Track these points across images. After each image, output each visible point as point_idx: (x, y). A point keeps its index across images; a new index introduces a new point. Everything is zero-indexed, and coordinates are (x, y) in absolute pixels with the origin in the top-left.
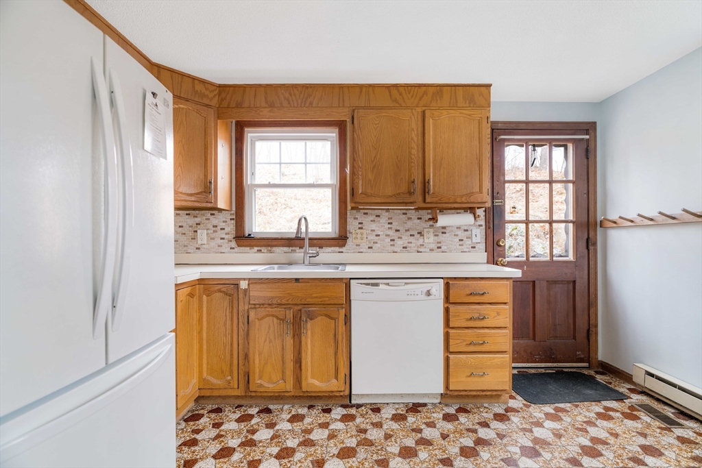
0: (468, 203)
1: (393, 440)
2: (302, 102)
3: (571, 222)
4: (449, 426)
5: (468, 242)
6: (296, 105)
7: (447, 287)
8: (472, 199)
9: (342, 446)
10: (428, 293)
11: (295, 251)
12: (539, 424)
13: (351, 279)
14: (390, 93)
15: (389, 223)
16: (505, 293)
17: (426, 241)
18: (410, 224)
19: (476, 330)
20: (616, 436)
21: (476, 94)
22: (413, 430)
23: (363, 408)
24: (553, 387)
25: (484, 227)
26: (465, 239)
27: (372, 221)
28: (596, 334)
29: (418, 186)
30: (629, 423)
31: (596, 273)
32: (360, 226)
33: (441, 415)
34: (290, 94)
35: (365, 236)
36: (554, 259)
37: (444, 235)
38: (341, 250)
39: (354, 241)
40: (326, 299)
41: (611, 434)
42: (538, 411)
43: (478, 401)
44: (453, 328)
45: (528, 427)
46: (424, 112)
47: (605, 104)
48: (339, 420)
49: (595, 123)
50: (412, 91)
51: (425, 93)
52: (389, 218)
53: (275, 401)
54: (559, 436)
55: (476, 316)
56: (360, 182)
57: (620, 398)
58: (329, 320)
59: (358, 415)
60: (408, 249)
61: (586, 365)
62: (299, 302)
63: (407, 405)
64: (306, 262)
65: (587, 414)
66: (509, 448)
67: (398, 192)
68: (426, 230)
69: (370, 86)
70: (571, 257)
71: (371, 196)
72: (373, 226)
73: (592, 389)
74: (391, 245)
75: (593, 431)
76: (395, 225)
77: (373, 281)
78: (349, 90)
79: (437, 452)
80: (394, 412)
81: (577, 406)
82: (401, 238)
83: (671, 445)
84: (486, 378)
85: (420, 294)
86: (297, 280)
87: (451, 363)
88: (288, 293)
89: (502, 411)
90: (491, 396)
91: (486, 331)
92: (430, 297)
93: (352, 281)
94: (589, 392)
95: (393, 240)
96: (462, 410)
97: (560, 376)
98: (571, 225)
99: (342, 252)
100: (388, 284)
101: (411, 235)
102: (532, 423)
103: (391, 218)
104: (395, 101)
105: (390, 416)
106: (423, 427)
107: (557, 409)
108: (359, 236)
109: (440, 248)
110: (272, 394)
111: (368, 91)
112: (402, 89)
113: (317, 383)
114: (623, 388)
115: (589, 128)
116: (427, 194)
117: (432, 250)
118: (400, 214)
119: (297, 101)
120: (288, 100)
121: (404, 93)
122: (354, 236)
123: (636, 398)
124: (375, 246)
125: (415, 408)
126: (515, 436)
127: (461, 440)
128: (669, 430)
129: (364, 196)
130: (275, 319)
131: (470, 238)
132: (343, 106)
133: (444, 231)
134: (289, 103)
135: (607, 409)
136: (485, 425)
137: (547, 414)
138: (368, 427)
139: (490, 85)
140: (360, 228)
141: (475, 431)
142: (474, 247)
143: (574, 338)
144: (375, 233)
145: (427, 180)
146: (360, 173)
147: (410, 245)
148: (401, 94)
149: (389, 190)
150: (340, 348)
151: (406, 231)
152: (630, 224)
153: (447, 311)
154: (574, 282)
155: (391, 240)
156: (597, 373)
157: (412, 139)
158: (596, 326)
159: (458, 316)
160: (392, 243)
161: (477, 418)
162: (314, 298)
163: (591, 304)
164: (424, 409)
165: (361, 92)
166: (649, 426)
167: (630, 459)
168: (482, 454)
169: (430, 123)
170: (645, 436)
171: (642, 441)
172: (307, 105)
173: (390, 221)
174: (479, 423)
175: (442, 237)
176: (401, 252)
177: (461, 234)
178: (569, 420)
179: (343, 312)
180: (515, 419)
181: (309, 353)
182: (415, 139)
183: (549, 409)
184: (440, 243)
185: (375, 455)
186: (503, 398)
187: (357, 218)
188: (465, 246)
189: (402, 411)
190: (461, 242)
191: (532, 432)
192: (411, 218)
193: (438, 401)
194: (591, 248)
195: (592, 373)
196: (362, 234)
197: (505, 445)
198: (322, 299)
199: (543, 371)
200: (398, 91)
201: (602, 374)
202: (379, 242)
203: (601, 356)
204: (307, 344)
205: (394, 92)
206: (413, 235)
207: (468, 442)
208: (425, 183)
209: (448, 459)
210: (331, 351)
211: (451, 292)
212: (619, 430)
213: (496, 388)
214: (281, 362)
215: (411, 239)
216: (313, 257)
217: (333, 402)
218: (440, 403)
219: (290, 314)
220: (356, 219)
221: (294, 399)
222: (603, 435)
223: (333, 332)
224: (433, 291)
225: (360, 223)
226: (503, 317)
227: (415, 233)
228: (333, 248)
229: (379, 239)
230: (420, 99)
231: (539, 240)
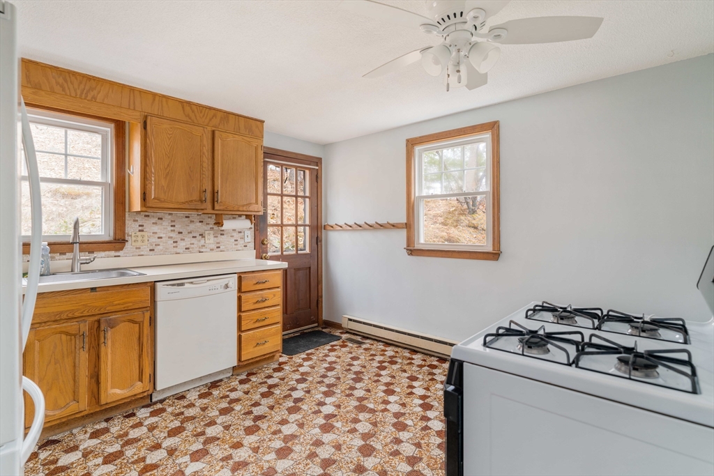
0: (248, 211)
1: (209, 409)
2: (82, 93)
3: (308, 226)
4: (246, 386)
5: (241, 242)
6: (73, 94)
7: (240, 279)
8: (251, 209)
9: (167, 429)
10: (227, 286)
11: (54, 258)
12: (301, 365)
13: (155, 282)
14: (183, 107)
15: (172, 226)
16: (278, 280)
17: (207, 242)
18: (192, 227)
19: (259, 311)
20: (339, 357)
21: (253, 126)
22: (222, 398)
23: (167, 401)
24: (302, 342)
25: (253, 229)
26: (239, 240)
27: (153, 223)
28: (322, 302)
29: (209, 195)
30: (344, 349)
31: (322, 261)
32: (141, 228)
33: (238, 383)
34: (66, 80)
35: (146, 238)
36: (299, 252)
37: (222, 236)
38: (117, 254)
39: (134, 244)
40: (131, 304)
41: (337, 357)
42: (298, 358)
43: (259, 365)
44: (244, 312)
45: (295, 369)
46: (213, 132)
47: (326, 146)
48: (150, 417)
49: (321, 159)
50: (203, 111)
51: (215, 116)
52: (172, 221)
53: (57, 431)
54: (313, 367)
55: (260, 299)
56: (153, 187)
57: (338, 338)
58: (132, 324)
59: (166, 407)
60: (190, 250)
61: (316, 325)
62: (98, 312)
63: (206, 385)
64: (76, 271)
65: (324, 352)
66: (289, 383)
67: (190, 199)
68: (207, 232)
69: (164, 96)
70: (307, 251)
71: (164, 202)
72: (155, 228)
73: (324, 338)
74: (174, 247)
75: (329, 359)
76: (178, 228)
77: (178, 282)
78: (140, 95)
79: (246, 402)
80: (199, 393)
81: (317, 349)
82: (184, 240)
83: (362, 353)
84: (267, 345)
85: (219, 288)
86: (93, 289)
87: (243, 339)
88: (84, 305)
89: (277, 366)
90: (268, 358)
91: (267, 309)
92: (228, 289)
93: (158, 284)
94: (322, 340)
95: (176, 242)
96: (249, 375)
97: (303, 335)
98: (307, 228)
99: (119, 256)
100: (192, 283)
101: (193, 237)
102: (297, 366)
103: (174, 221)
104: (188, 116)
105: (197, 397)
106: (228, 393)
107: (308, 354)
108: (140, 239)
109: (219, 247)
110: (58, 422)
111: (162, 101)
112: (194, 107)
113: (118, 391)
114: (337, 333)
115: (318, 161)
116: (216, 203)
117: (212, 250)
118: (182, 217)
119: (75, 90)
120: (62, 86)
121: (196, 110)
122: (134, 239)
123: (344, 336)
124: (157, 249)
125: (215, 385)
126: (290, 376)
127: (259, 390)
128: (360, 347)
129: (156, 201)
130: (64, 337)
131: (243, 238)
132: (134, 109)
133: (222, 232)
134: (64, 90)
135: (332, 346)
136: (270, 377)
137: (303, 359)
138: (182, 410)
139: (264, 122)
140: (140, 231)
141: (266, 382)
142: (246, 246)
143: (310, 308)
144: (157, 236)
145: (216, 191)
146: (153, 179)
147: (192, 246)
148: (193, 111)
149: (183, 197)
150: (145, 350)
151: (189, 233)
152: (340, 228)
153: (239, 299)
154: (310, 268)
155: (174, 242)
156: (323, 328)
157: (204, 153)
158: (322, 297)
159: (248, 301)
160: (175, 244)
161: (263, 375)
162: (116, 305)
163: (319, 282)
164: (223, 383)
165: (154, 100)
166: (352, 348)
167: (347, 365)
168: (275, 392)
169: (218, 142)
170: (351, 353)
171: (351, 356)
172: (89, 98)
173: (173, 224)
174: (266, 378)
175: (221, 238)
176: (184, 253)
177: (236, 236)
178: (316, 358)
179: (148, 315)
180: (287, 367)
181: (109, 364)
182: (206, 154)
183: (303, 356)
184: (219, 243)
185: (201, 423)
186: (276, 357)
187: (137, 221)
188: (239, 246)
189: (205, 390)
190: (236, 242)
191: (298, 370)
192: (193, 221)
193: (230, 375)
194: (319, 243)
195: (320, 329)
196: (143, 236)
197: (287, 383)
198: (124, 306)
199: (292, 335)
200: (191, 108)
201: (325, 328)
202: (161, 244)
203: (325, 317)
204: (107, 354)
205: (187, 108)
206: (195, 237)
207: (264, 389)
208: (214, 193)
209: (256, 402)
210: (135, 355)
211: (243, 283)
212: (340, 354)
213: (273, 351)
214: (72, 382)
215: (194, 241)
216: (86, 263)
217: (133, 407)
218: (232, 375)
219: (85, 328)
220: (135, 221)
221: (85, 419)
222: (333, 359)
223: (137, 336)
224: (230, 284)
225: (140, 226)
226: (276, 297)
227: (197, 235)
228: (107, 253)
229: (161, 241)
230: (210, 120)
231: (275, 236)
